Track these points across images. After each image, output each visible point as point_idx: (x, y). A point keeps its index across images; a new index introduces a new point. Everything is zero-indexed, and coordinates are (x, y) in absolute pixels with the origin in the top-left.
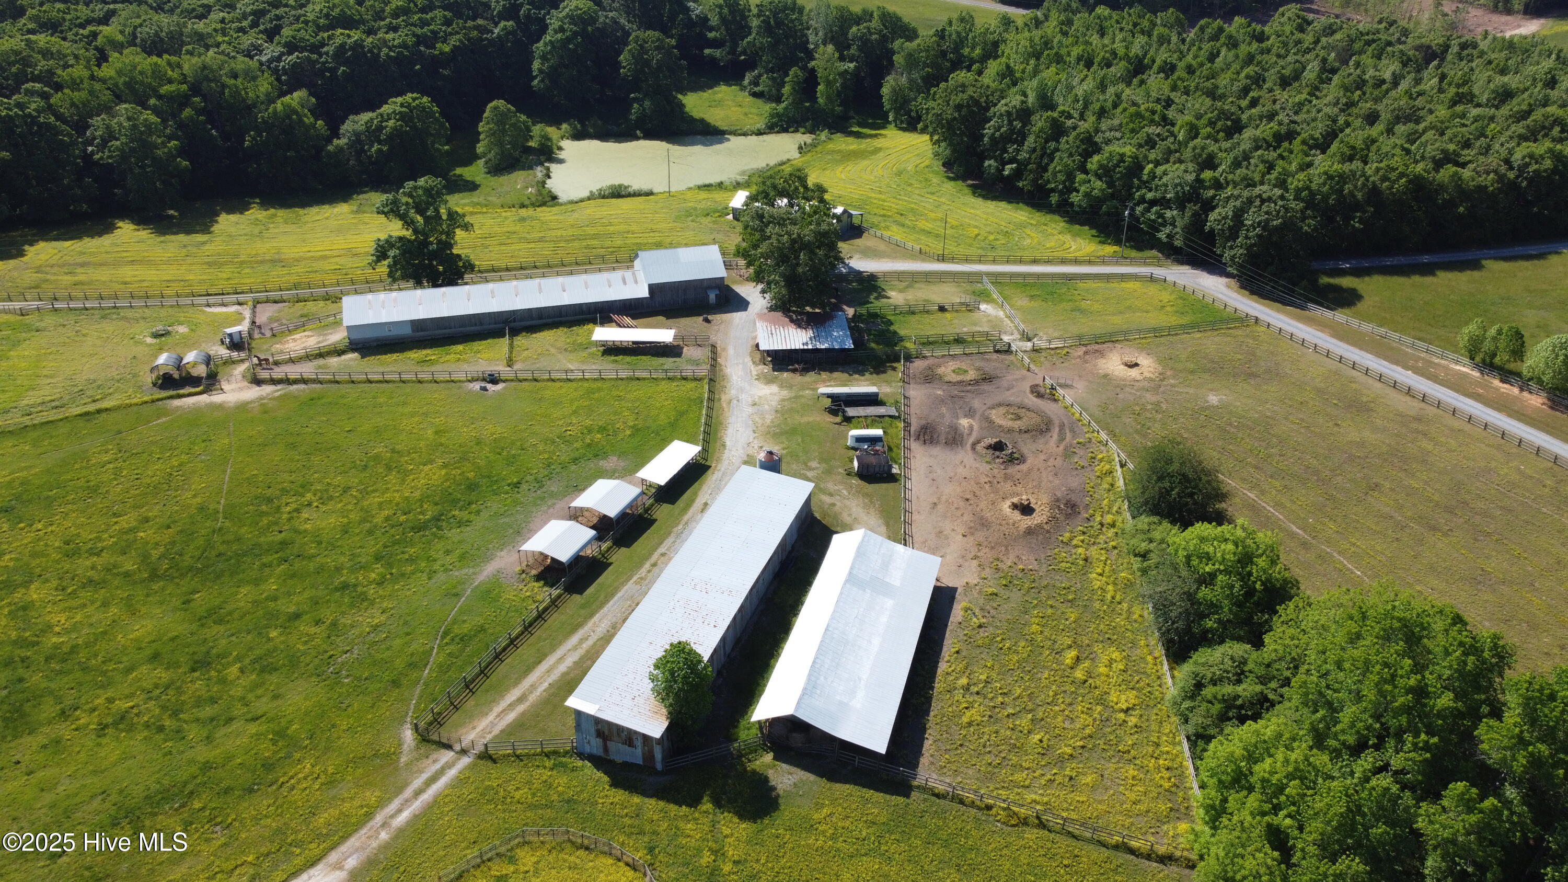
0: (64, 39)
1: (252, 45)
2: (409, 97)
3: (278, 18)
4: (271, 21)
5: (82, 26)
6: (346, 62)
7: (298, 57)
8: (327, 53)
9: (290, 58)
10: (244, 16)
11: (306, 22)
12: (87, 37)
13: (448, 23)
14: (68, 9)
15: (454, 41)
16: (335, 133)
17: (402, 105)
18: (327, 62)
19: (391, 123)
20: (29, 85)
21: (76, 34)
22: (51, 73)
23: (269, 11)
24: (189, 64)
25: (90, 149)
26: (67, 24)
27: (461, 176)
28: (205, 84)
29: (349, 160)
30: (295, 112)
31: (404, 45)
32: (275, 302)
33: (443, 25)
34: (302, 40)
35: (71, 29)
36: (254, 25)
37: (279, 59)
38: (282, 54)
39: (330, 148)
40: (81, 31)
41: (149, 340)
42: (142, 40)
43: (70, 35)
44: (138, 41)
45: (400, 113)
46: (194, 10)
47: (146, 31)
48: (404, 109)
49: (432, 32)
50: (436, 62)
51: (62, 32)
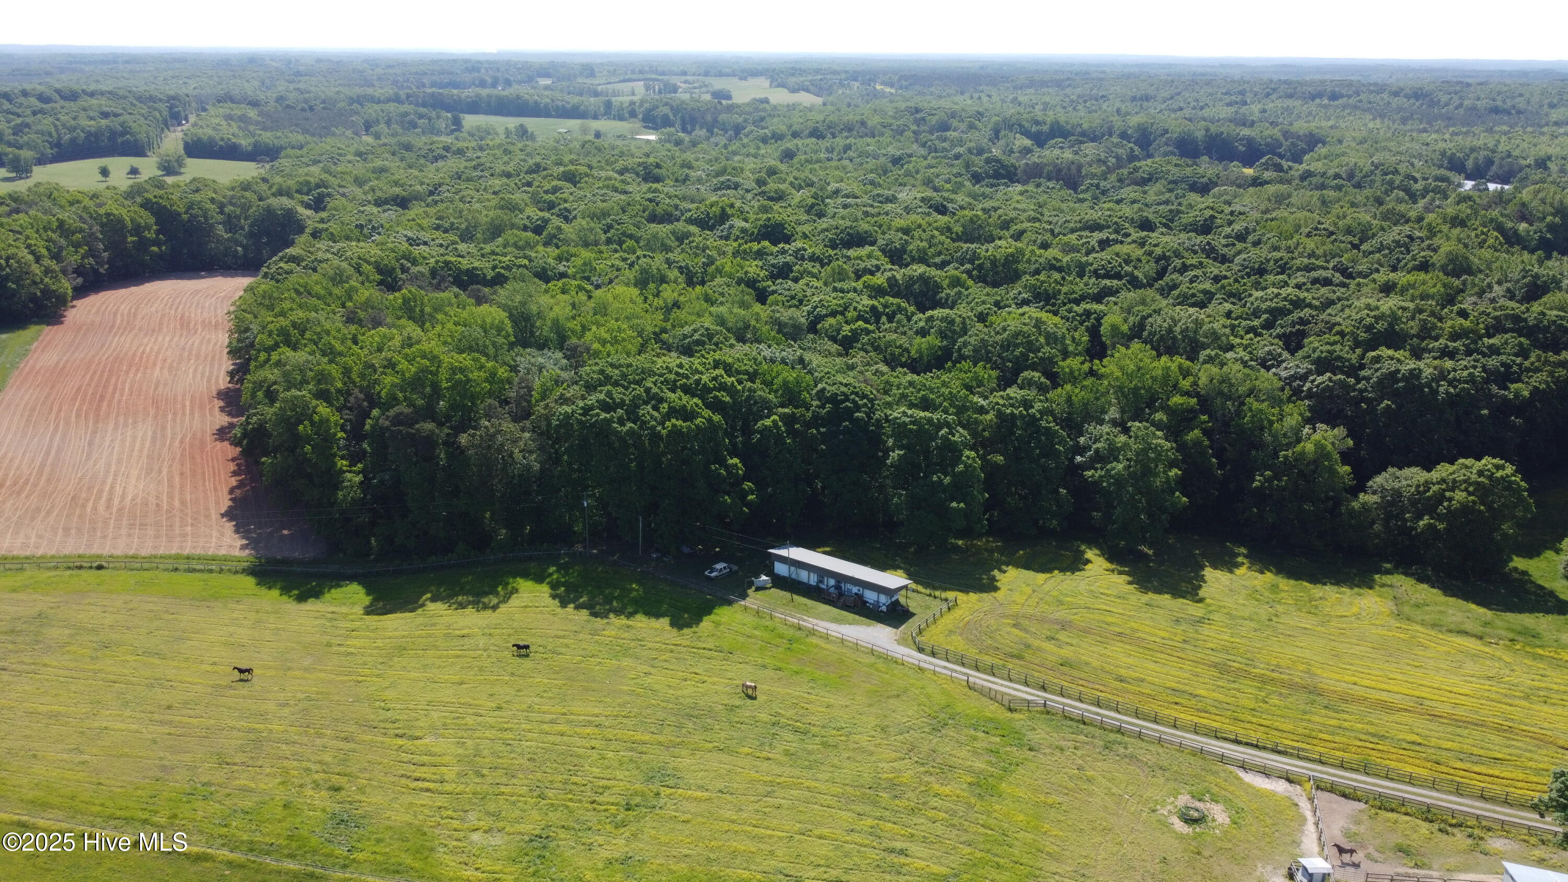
0: (1056, 313)
1: (1269, 353)
2: (1487, 462)
3: (1302, 322)
4: (1293, 324)
5: (1077, 302)
6: (1395, 395)
7: (1330, 379)
8: (1367, 379)
9: (1320, 379)
10: (1256, 314)
11: (1342, 334)
12: (1081, 316)
13: (1524, 353)
14: (1063, 278)
15: (1539, 380)
16: (1360, 487)
17: (1480, 473)
18: (1366, 390)
19: (1459, 496)
20: (1026, 374)
21: (1070, 311)
22: (1051, 361)
23: (1290, 312)
24: (1205, 374)
25: (1079, 459)
26: (1062, 297)
28: (1219, 401)
29: (1373, 523)
30: (1328, 456)
31: (1471, 379)
32: (1345, 796)
33: (1516, 355)
34: (1339, 358)
35: (1065, 304)
36: (1269, 325)
37: (1304, 378)
38: (1309, 372)
39: (1355, 505)
40: (1076, 308)
42: (1150, 334)
43: (1063, 311)
44: (1145, 334)
45: (1478, 483)
46: (1194, 295)
47: (1158, 323)
48: (1482, 479)
49: (1503, 364)
50: (1505, 408)
51: (1053, 305)
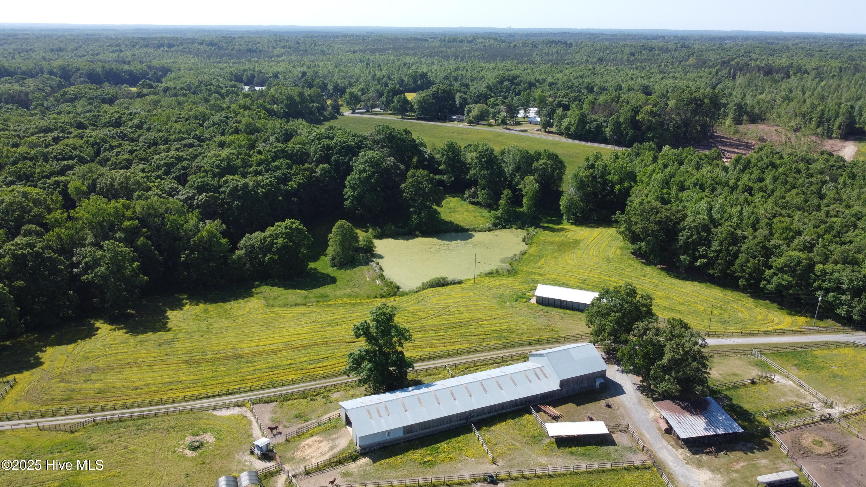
0: (35, 186)
1: (171, 188)
2: (288, 222)
3: (184, 168)
4: (180, 170)
5: (49, 177)
6: (239, 198)
7: (206, 196)
8: (224, 192)
9: (201, 197)
10: (159, 168)
11: (206, 171)
12: (53, 185)
13: (290, 167)
14: (35, 164)
15: (299, 178)
16: (235, 248)
17: (286, 228)
18: (225, 198)
19: (280, 240)
20: (25, 227)
21: (45, 183)
22: (40, 216)
23: (176, 164)
24: (139, 206)
25: (75, 270)
26: (37, 176)
27: (315, 269)
28: (150, 219)
29: (245, 264)
30: (215, 236)
31: (271, 183)
32: (267, 402)
33: (287, 169)
34: (208, 184)
35: (40, 180)
36: (167, 173)
37: (192, 198)
38: (194, 194)
39: (235, 257)
40: (48, 181)
41: (190, 454)
42: (100, 189)
43: (40, 184)
44: (97, 189)
45: (286, 233)
46: (120, 163)
47: (103, 182)
48: (287, 231)
49: (283, 174)
50: (289, 194)
51: (32, 181)
